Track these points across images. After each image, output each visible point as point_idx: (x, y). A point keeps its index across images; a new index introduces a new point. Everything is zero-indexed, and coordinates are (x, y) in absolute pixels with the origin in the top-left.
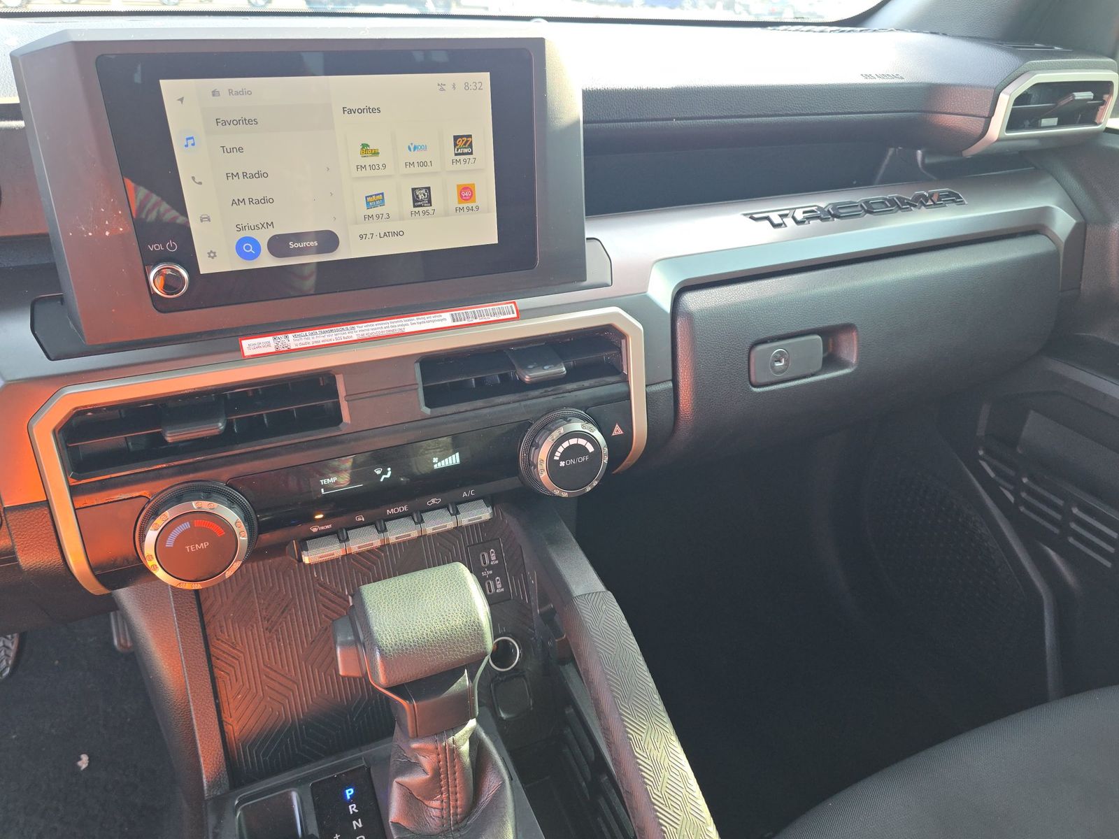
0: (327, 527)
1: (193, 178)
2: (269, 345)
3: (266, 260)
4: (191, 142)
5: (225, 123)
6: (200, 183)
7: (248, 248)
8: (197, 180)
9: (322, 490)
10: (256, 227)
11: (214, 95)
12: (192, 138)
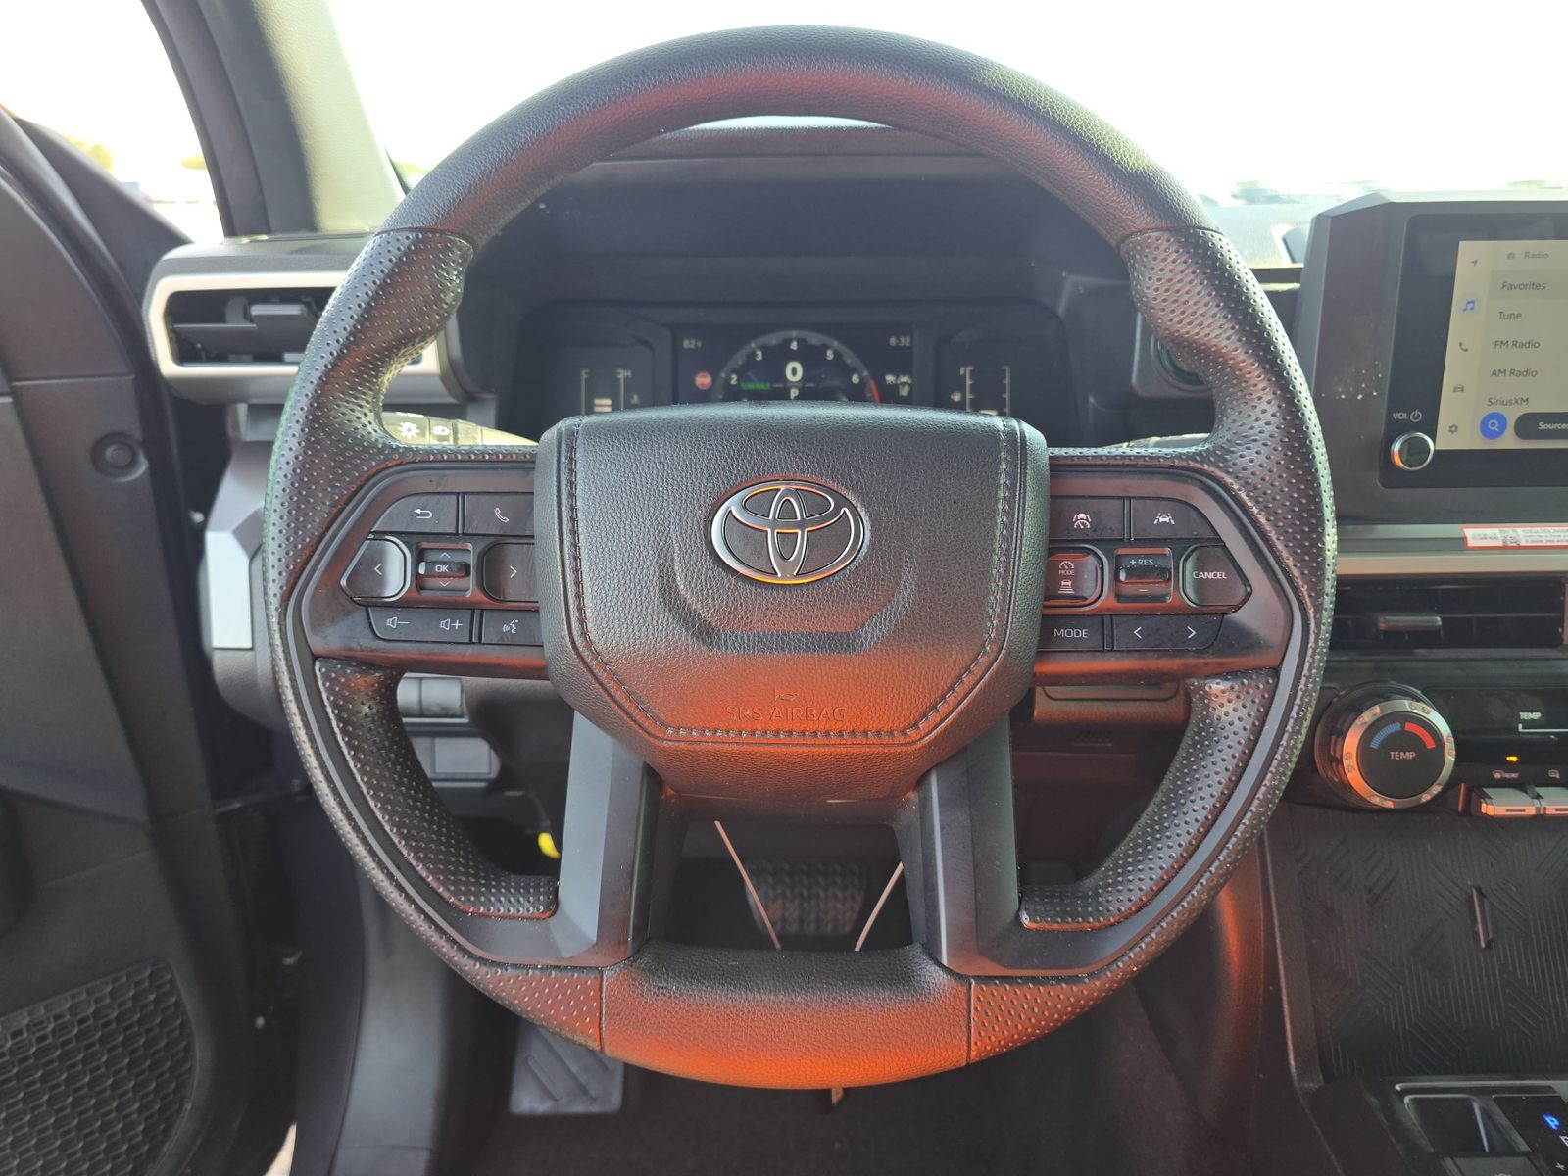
0: (1514, 776)
1: (1461, 344)
2: (1496, 538)
3: (1509, 441)
4: (1471, 305)
5: (1511, 287)
6: (1466, 350)
7: (1493, 425)
8: (1464, 347)
9: (1520, 726)
10: (1509, 402)
11: (1509, 257)
12: (1473, 302)
